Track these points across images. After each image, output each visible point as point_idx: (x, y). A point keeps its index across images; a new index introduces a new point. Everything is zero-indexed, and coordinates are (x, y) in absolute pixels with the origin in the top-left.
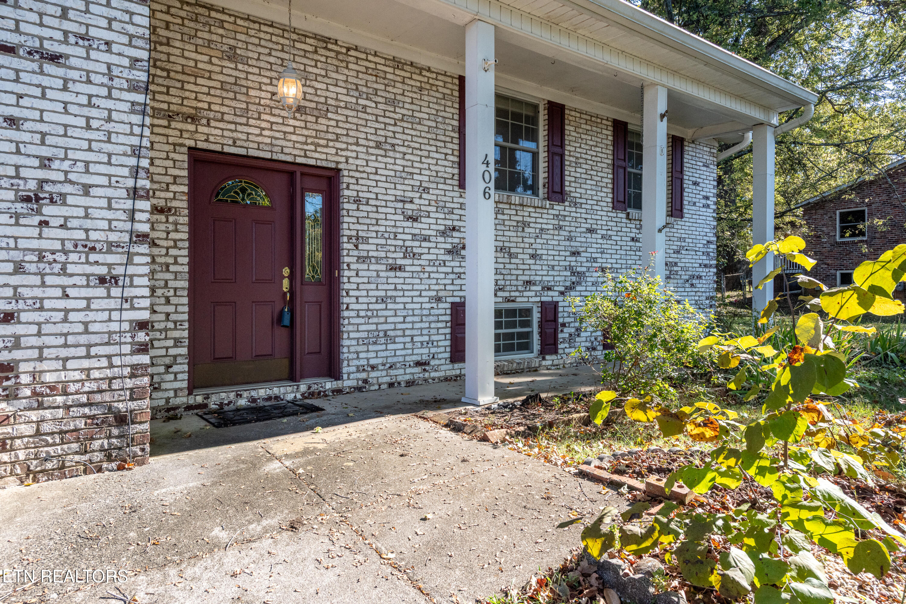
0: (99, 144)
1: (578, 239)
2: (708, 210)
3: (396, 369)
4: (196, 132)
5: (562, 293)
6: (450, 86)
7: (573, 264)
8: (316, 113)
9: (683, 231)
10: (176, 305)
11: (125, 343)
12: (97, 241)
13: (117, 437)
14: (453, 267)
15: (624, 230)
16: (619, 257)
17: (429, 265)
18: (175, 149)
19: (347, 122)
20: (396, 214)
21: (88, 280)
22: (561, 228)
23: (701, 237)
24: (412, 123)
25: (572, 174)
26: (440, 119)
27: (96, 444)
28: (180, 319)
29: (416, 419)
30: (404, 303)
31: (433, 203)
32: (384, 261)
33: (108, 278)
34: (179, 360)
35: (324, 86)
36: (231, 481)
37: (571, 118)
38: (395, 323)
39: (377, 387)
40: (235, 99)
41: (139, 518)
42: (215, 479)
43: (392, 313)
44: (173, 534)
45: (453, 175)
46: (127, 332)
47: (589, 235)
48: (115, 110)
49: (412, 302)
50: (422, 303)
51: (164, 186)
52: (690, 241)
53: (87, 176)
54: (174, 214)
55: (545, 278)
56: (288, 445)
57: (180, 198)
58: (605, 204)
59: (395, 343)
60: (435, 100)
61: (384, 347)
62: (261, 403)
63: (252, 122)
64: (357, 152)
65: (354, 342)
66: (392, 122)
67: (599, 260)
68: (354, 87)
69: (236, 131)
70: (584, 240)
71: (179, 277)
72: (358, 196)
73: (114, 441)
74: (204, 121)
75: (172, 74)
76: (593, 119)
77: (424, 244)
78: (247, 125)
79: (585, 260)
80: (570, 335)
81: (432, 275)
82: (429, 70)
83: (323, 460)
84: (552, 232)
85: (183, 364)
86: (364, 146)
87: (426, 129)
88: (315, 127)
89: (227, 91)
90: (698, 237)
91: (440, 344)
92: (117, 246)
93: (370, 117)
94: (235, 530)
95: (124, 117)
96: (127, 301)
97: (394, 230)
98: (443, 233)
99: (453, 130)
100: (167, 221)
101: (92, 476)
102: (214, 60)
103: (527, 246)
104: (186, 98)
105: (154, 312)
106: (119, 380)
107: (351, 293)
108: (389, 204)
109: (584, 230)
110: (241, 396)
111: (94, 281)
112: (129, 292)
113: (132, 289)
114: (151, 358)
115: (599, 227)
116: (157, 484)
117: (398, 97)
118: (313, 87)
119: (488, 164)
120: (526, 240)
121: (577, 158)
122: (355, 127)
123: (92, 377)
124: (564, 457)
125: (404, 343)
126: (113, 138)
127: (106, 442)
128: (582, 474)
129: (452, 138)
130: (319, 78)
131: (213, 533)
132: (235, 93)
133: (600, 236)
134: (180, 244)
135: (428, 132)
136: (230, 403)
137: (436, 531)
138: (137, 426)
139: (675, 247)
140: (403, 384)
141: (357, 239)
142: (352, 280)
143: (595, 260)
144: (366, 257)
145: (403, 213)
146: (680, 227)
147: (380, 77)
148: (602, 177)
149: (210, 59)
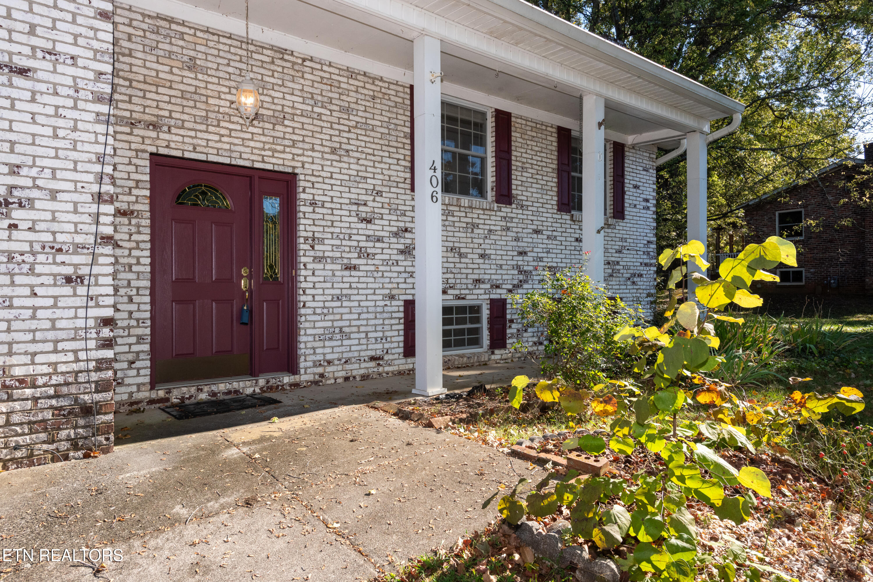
0: (65, 152)
1: (524, 240)
2: (649, 212)
3: (351, 363)
4: (158, 138)
5: (510, 291)
6: (401, 95)
7: (520, 263)
8: (273, 120)
9: (624, 232)
10: (139, 304)
11: (91, 339)
12: (64, 243)
13: (82, 427)
14: (405, 267)
15: (568, 230)
16: (564, 256)
17: (383, 265)
18: (137, 155)
19: (303, 129)
20: (350, 216)
21: (55, 280)
22: (508, 229)
23: (641, 238)
24: (366, 130)
25: (519, 178)
26: (392, 126)
27: (63, 434)
28: (142, 317)
29: (367, 409)
30: (359, 301)
31: (386, 206)
32: (340, 261)
33: (74, 277)
34: (142, 356)
35: (281, 95)
36: (191, 466)
37: (517, 125)
38: (350, 320)
39: (333, 381)
40: (195, 107)
41: (105, 499)
42: (177, 465)
43: (347, 310)
44: (137, 512)
45: (405, 179)
46: (93, 328)
47: (535, 236)
48: (81, 120)
49: (367, 300)
50: (376, 301)
51: (127, 190)
52: (632, 241)
53: (54, 182)
54: (137, 217)
55: (493, 277)
56: (245, 433)
57: (143, 201)
58: (550, 206)
59: (350, 338)
60: (387, 108)
61: (339, 343)
62: (221, 397)
63: (211, 129)
64: (313, 158)
65: (311, 339)
66: (347, 129)
67: (545, 259)
68: (310, 96)
69: (196, 137)
70: (530, 240)
71: (141, 277)
72: (314, 199)
73: (80, 430)
74: (165, 128)
75: (134, 84)
76: (538, 126)
77: (378, 245)
78: (206, 132)
79: (531, 259)
80: (518, 330)
81: (386, 274)
82: (381, 80)
83: (279, 445)
84: (499, 233)
85: (146, 360)
86: (319, 151)
87: (379, 135)
88: (272, 133)
89: (187, 99)
90: (639, 238)
91: (394, 339)
92: (82, 248)
93: (325, 125)
94: (195, 508)
95: (89, 127)
96: (92, 299)
97: (349, 231)
98: (396, 235)
99: (405, 137)
100: (130, 224)
101: (59, 464)
102: (175, 70)
103: (476, 246)
104: (148, 106)
105: (117, 310)
106: (85, 374)
107: (308, 291)
108: (344, 207)
109: (531, 231)
110: (201, 390)
111: (61, 281)
112: (94, 291)
113: (97, 288)
114: (115, 354)
115: (545, 228)
116: (121, 470)
117: (352, 106)
118: (270, 96)
119: (435, 169)
120: (475, 241)
121: (523, 163)
122: (310, 134)
123: (59, 370)
124: (500, 439)
125: (359, 339)
126: (79, 146)
127: (72, 432)
128: (514, 454)
129: (404, 144)
130: (276, 88)
131: (174, 510)
132: (195, 101)
133: (545, 237)
134: (142, 245)
135: (381, 139)
136: (191, 397)
137: (378, 504)
138: (102, 416)
139: (617, 247)
140: (358, 379)
141: (313, 240)
142: (308, 279)
143: (541, 259)
144: (322, 258)
145: (357, 215)
146: (621, 228)
147: (335, 86)
148: (547, 181)
149: (171, 70)
